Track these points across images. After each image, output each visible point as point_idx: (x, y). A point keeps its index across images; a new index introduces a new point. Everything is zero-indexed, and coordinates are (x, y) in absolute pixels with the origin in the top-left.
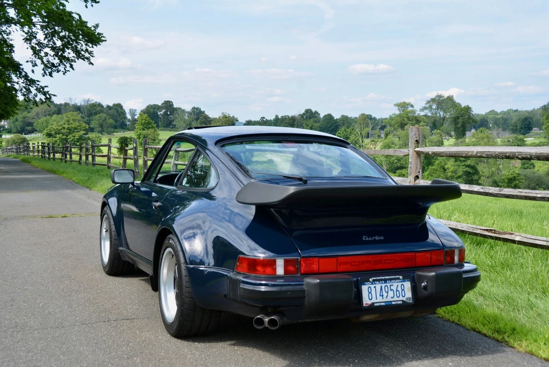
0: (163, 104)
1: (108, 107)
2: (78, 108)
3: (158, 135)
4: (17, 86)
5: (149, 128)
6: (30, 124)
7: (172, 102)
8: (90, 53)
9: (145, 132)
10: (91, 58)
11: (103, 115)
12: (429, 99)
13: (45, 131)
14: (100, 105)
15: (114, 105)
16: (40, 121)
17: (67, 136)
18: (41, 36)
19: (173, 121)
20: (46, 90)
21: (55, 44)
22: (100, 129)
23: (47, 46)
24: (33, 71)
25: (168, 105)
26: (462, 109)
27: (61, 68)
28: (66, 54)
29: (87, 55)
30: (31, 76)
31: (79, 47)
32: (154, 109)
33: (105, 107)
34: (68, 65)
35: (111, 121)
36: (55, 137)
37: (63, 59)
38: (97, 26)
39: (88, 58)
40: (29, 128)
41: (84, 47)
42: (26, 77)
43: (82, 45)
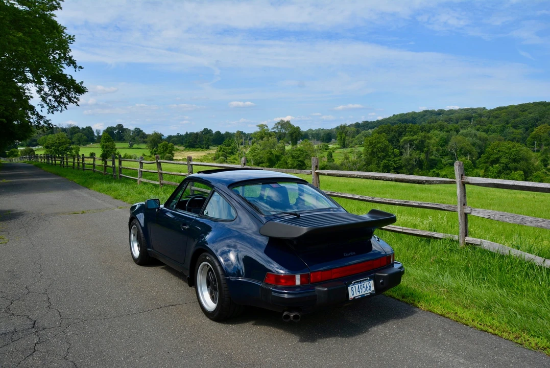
0: (117, 126)
1: (83, 128)
2: (64, 130)
3: (115, 145)
4: (32, 120)
5: (109, 141)
6: (35, 141)
7: (122, 125)
8: (78, 99)
9: (107, 144)
10: (78, 102)
11: (79, 134)
12: (276, 123)
13: (45, 145)
14: (78, 128)
15: (86, 127)
16: (41, 138)
18: (46, 89)
19: (123, 136)
20: (50, 122)
21: (55, 93)
22: (78, 142)
23: (50, 95)
24: (42, 111)
25: (120, 127)
26: (295, 129)
27: (59, 108)
28: (62, 100)
29: (75, 100)
30: (41, 114)
31: (70, 95)
32: (111, 129)
33: (81, 128)
34: (63, 107)
35: (85, 137)
37: (60, 102)
38: (82, 83)
39: (76, 102)
40: (34, 143)
41: (74, 96)
42: (38, 114)
43: (72, 94)
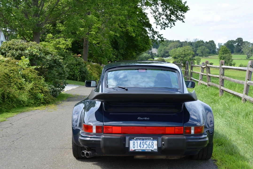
0: (237, 40)
1: (206, 42)
2: (191, 44)
3: (231, 57)
4: (149, 35)
5: (227, 53)
6: (167, 52)
7: (242, 39)
8: (183, 16)
9: (225, 55)
10: (184, 19)
11: (203, 47)
13: (173, 56)
14: (202, 42)
15: (210, 41)
16: (172, 51)
17: (184, 58)
18: (160, 10)
19: (242, 49)
20: (162, 36)
21: (167, 13)
22: (202, 54)
23: (163, 14)
24: (157, 27)
25: (240, 40)
27: (169, 25)
28: (171, 18)
29: (182, 18)
30: (155, 30)
31: (178, 14)
32: (232, 42)
33: (205, 42)
34: (172, 23)
35: (207, 50)
36: (178, 59)
37: (171, 20)
38: (185, 2)
39: (182, 19)
40: (167, 54)
41: (180, 14)
42: (153, 30)
43: (179, 13)
